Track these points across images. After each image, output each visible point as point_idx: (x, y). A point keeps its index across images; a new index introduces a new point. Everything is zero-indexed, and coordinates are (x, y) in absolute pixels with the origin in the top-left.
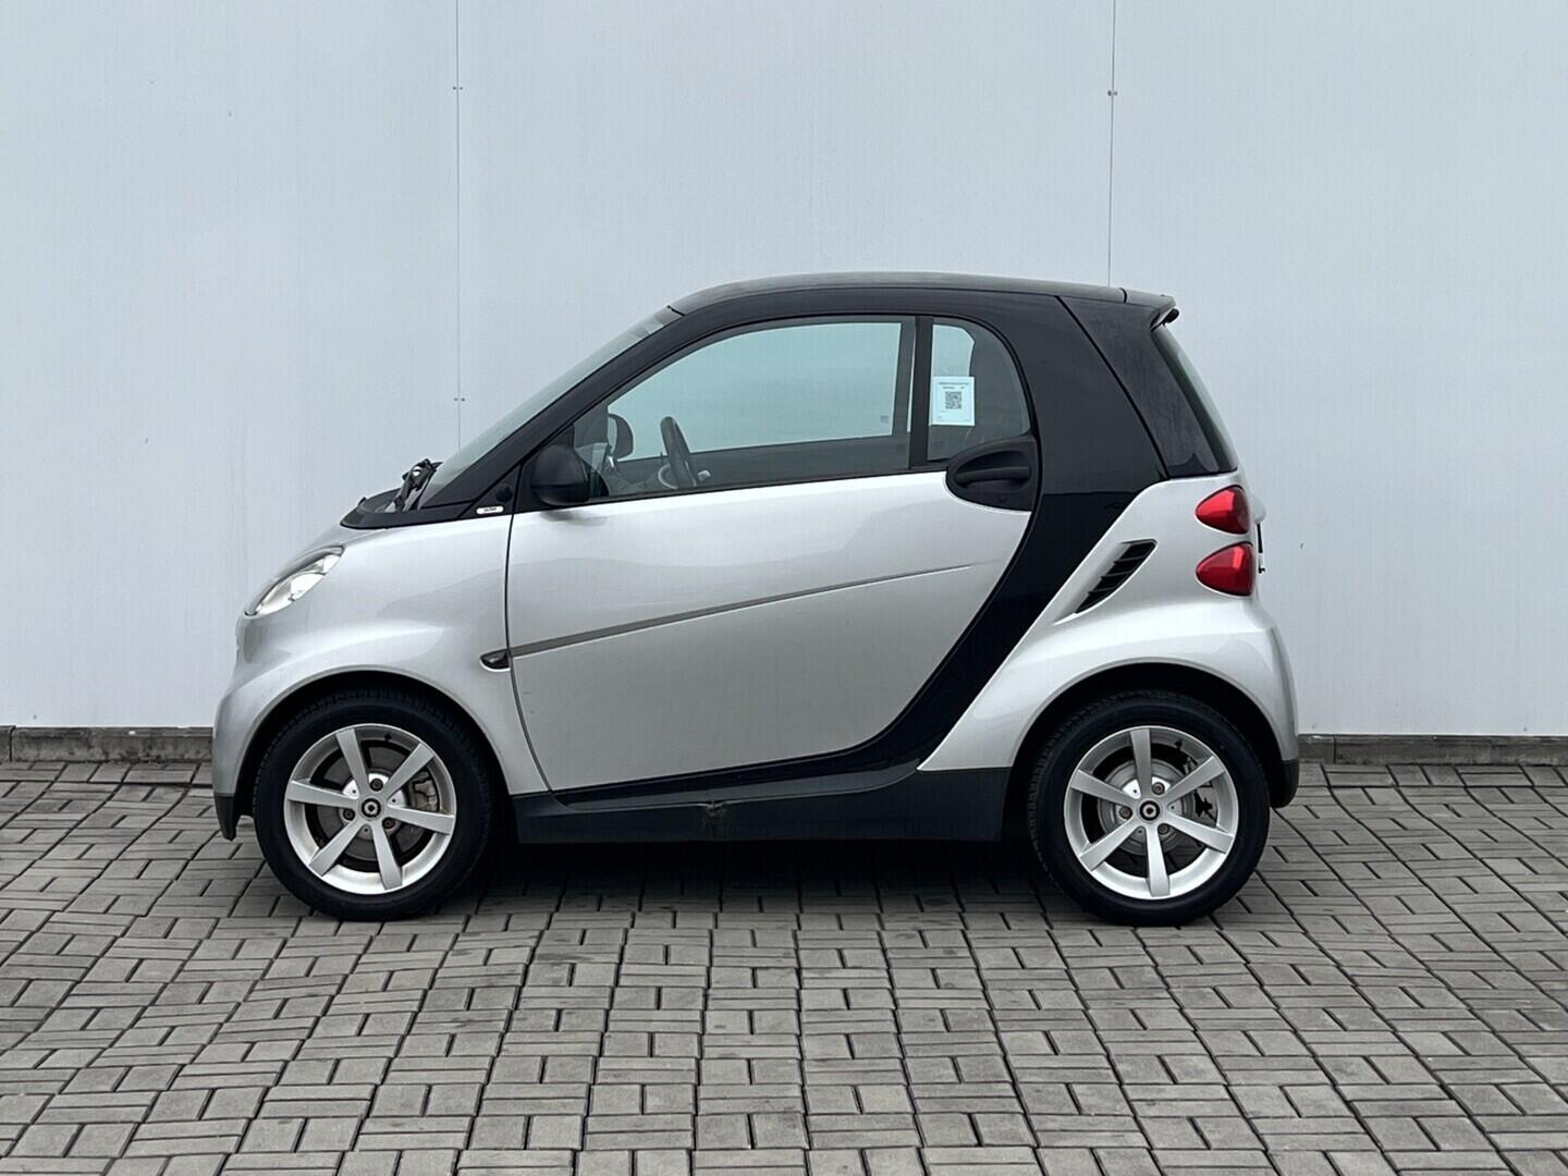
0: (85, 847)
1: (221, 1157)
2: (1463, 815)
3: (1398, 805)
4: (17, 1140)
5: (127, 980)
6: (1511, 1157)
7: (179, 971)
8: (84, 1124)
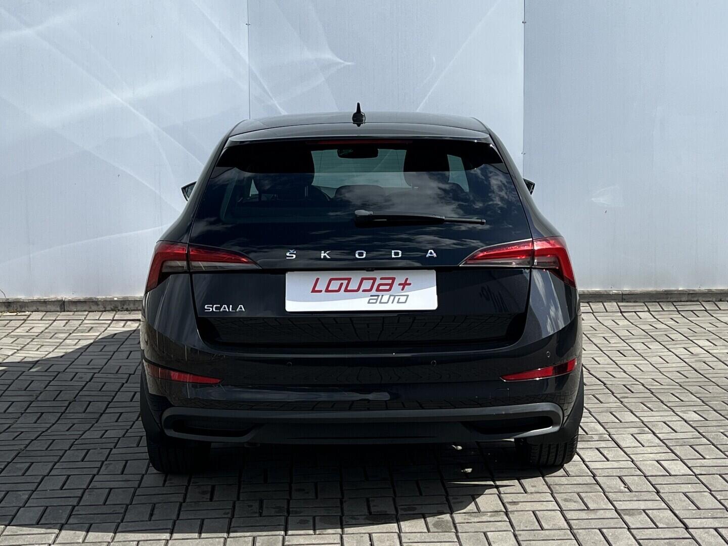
0: (103, 346)
2: (679, 322)
3: (651, 319)
4: (100, 468)
5: (131, 401)
8: (128, 460)
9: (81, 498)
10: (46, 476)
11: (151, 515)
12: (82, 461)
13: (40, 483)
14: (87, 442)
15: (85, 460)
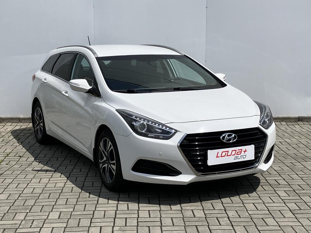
1: (64, 183)
4: (31, 181)
5: (44, 157)
6: (268, 181)
7: (53, 155)
8: (41, 178)
9: (23, 191)
10: (10, 183)
11: (49, 197)
12: (24, 178)
13: (8, 186)
14: (26, 171)
15: (26, 178)
